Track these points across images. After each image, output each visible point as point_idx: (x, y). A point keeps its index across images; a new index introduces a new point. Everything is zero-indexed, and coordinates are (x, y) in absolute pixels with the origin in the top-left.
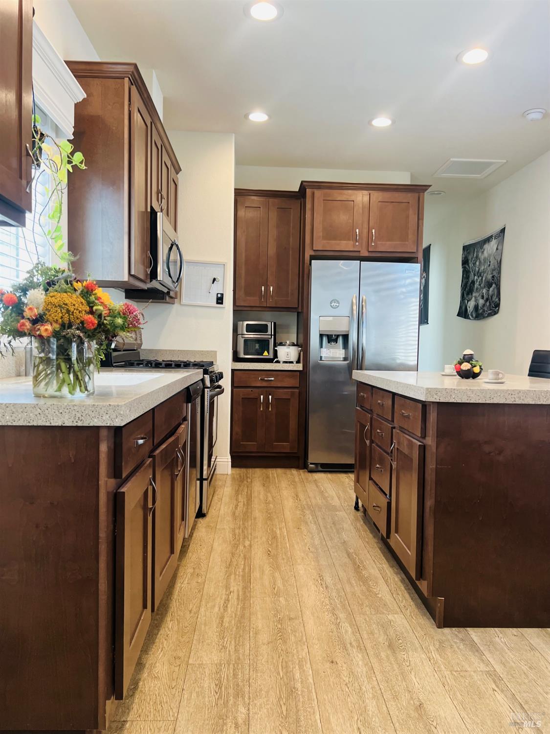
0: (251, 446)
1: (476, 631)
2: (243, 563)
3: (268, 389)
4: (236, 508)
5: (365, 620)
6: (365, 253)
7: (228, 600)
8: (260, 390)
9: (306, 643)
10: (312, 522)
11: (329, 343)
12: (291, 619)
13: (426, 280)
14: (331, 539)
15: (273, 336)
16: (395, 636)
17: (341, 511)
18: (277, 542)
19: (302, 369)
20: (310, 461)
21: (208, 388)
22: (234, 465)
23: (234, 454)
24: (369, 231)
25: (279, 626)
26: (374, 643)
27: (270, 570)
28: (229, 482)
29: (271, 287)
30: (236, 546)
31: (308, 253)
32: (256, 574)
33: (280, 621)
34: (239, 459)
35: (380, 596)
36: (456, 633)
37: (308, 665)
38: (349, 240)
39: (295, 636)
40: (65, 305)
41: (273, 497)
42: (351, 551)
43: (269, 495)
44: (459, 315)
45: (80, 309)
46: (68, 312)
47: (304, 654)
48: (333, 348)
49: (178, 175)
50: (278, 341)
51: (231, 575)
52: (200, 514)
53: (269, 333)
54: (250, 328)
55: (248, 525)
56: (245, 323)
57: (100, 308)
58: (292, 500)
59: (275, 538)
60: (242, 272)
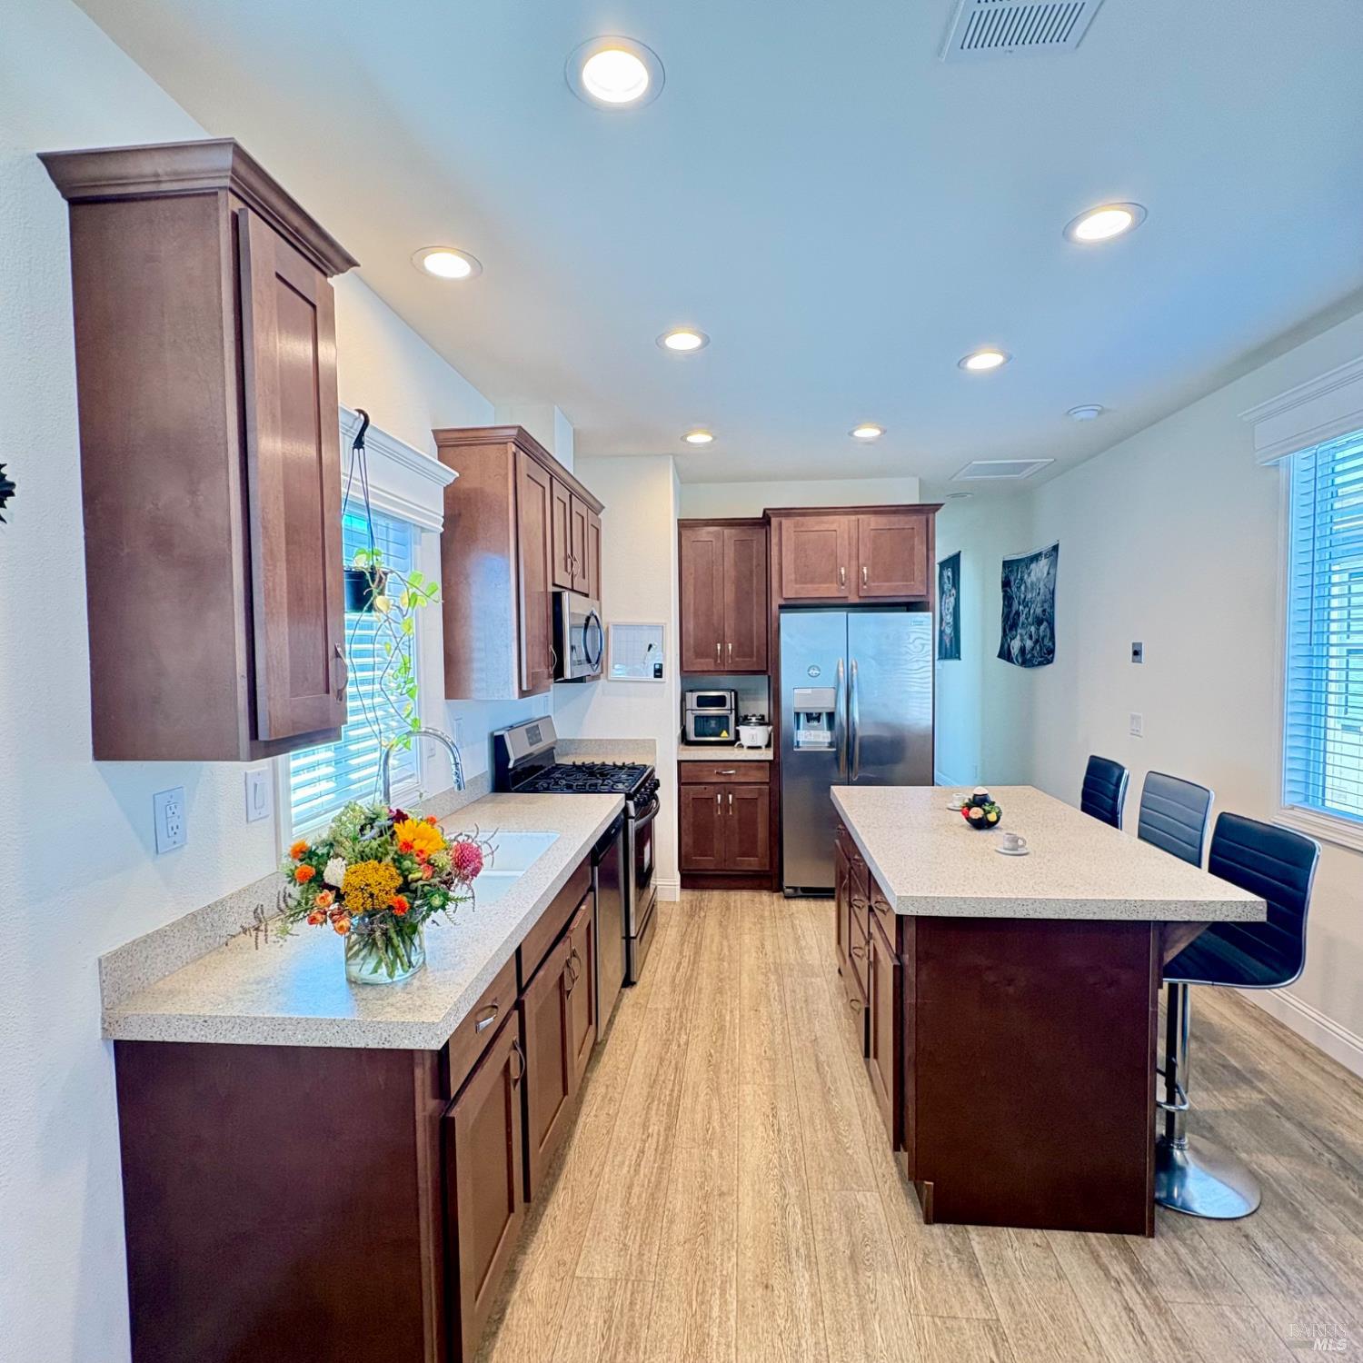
0: (707, 863)
1: (981, 1233)
2: (672, 1078)
3: (727, 787)
4: (678, 969)
5: (824, 1200)
6: (854, 599)
7: (643, 1152)
8: (717, 787)
9: (736, 1245)
10: (777, 998)
11: (808, 721)
12: (721, 1194)
14: (798, 1034)
15: (733, 711)
16: (861, 1235)
17: (820, 976)
18: (724, 1039)
19: (772, 758)
20: (786, 883)
21: (632, 818)
22: (683, 886)
23: (684, 872)
24: (859, 571)
25: (704, 1208)
26: (831, 1251)
27: (707, 1094)
28: (675, 918)
29: (730, 645)
30: (667, 1043)
31: (776, 601)
32: (687, 1102)
33: (706, 1197)
34: (691, 879)
35: (850, 1152)
36: (951, 1235)
37: (733, 1292)
38: (831, 582)
39: (723, 1228)
40: (367, 885)
41: (730, 948)
42: (822, 1058)
43: (725, 943)
44: (1000, 656)
45: (388, 889)
46: (372, 895)
47: (730, 1265)
48: (814, 728)
49: (600, 516)
50: (742, 713)
51: (653, 1101)
52: (628, 982)
53: (728, 706)
54: (702, 702)
55: (689, 1003)
56: (696, 694)
57: (418, 875)
58: (754, 954)
59: (721, 1028)
60: (690, 627)
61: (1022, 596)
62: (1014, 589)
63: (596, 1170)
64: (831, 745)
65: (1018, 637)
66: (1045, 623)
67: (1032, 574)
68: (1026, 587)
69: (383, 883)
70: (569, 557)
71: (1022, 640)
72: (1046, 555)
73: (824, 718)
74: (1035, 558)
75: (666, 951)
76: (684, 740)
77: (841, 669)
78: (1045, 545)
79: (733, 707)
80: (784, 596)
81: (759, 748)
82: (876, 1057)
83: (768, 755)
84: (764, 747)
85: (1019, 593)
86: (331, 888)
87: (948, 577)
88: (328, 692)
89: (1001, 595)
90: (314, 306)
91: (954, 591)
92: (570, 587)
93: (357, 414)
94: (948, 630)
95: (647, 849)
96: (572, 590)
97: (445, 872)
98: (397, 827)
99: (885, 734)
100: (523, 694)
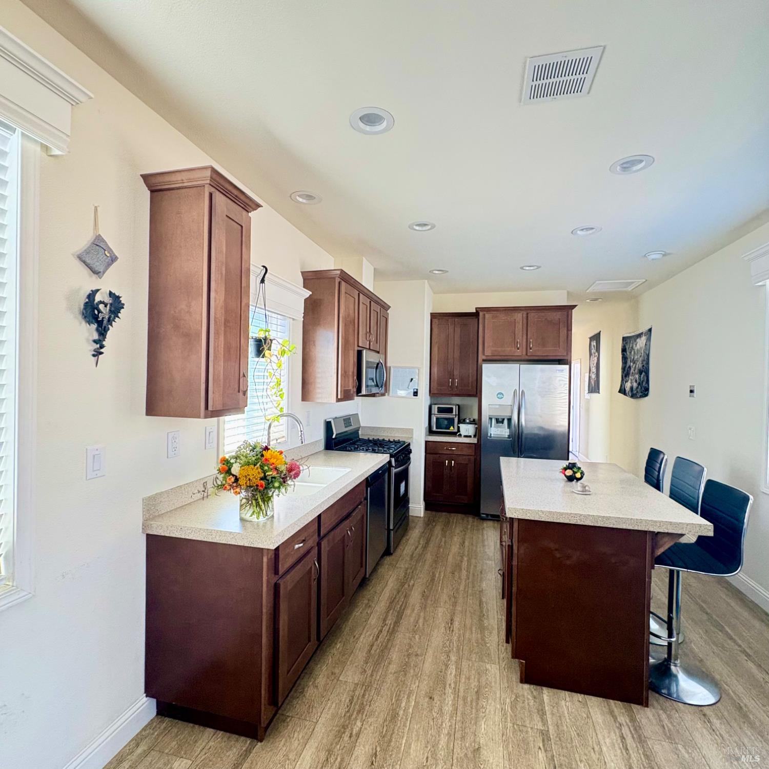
0: (439, 496)
1: (550, 691)
2: (402, 600)
3: (451, 456)
4: (416, 550)
5: (469, 665)
6: (524, 356)
7: (381, 632)
8: (446, 456)
9: (419, 678)
11: (497, 423)
12: (417, 655)
13: (597, 358)
15: (457, 416)
16: (485, 683)
17: (492, 561)
18: (433, 585)
20: (482, 512)
21: (393, 467)
22: (426, 509)
24: (527, 342)
25: (407, 660)
26: (467, 687)
27: (419, 610)
29: (456, 380)
30: (403, 584)
31: (481, 357)
32: (408, 612)
33: (409, 656)
34: (432, 505)
35: (488, 645)
36: (533, 690)
37: (414, 697)
38: (512, 348)
39: (414, 670)
40: (248, 475)
41: (445, 542)
42: (484, 600)
43: (443, 539)
44: (620, 392)
45: (256, 477)
46: (249, 480)
47: (414, 687)
48: (500, 427)
49: (388, 311)
50: (462, 417)
51: (391, 610)
52: (388, 553)
53: (454, 413)
54: (441, 410)
55: (418, 567)
56: (437, 406)
57: (271, 473)
58: (458, 546)
59: (433, 580)
60: (435, 370)
61: (632, 357)
62: (628, 353)
63: (357, 636)
64: (509, 437)
65: (630, 381)
66: (643, 373)
67: (638, 345)
68: (634, 352)
69: (255, 475)
70: (368, 332)
71: (631, 383)
72: (645, 334)
73: (506, 422)
74: (639, 336)
75: (411, 541)
76: (431, 432)
78: (644, 329)
79: (457, 414)
80: (486, 355)
81: (470, 436)
83: (475, 441)
84: (473, 436)
85: (631, 355)
86: (233, 475)
87: (594, 346)
88: (239, 392)
89: (620, 356)
90: (242, 227)
91: (597, 354)
92: (368, 347)
93: (262, 268)
94: (593, 376)
95: (403, 485)
96: (369, 349)
97: (283, 474)
98: (264, 452)
99: (541, 433)
100: (338, 400)
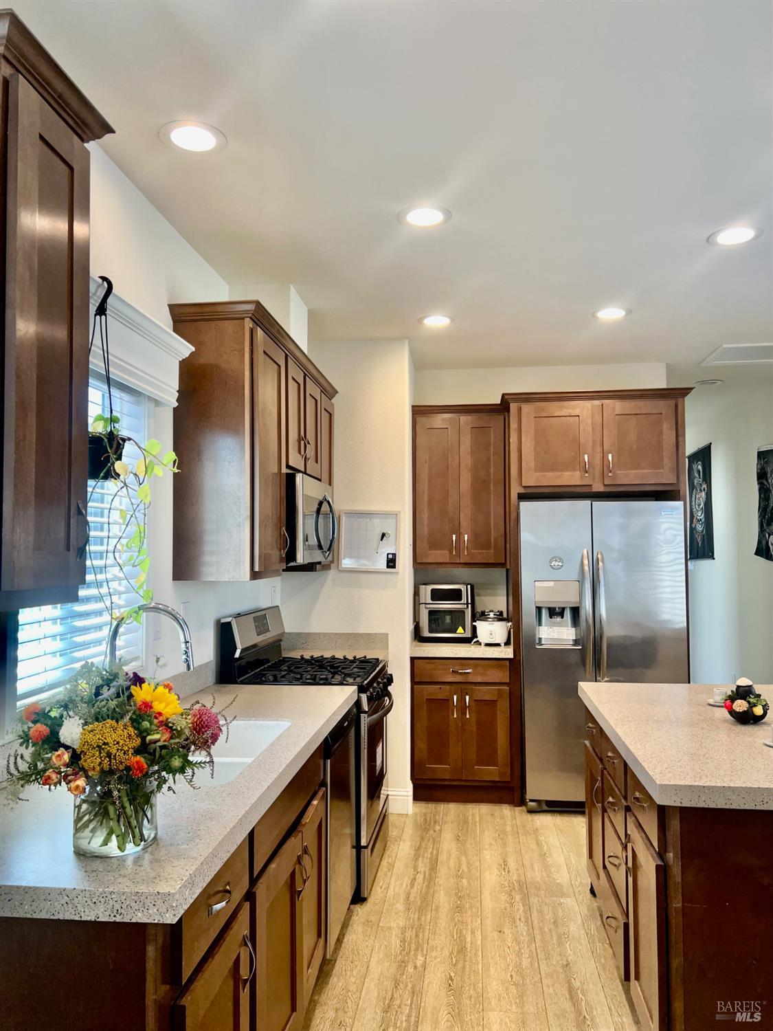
0: (442, 770)
2: (409, 1002)
3: (463, 687)
4: (412, 885)
6: (598, 487)
8: (453, 687)
10: (523, 919)
11: (551, 617)
13: (707, 494)
14: (548, 958)
15: (470, 606)
17: (570, 897)
18: (465, 961)
19: (512, 657)
20: (529, 796)
21: (365, 712)
22: (417, 797)
23: (417, 782)
24: (604, 458)
27: (447, 1021)
28: (409, 831)
29: (466, 536)
30: (402, 965)
31: (515, 490)
34: (425, 789)
38: (574, 470)
41: (469, 865)
42: (577, 984)
43: (463, 859)
44: (758, 553)
45: (126, 748)
46: (109, 755)
48: (559, 625)
49: (332, 400)
50: (479, 609)
52: (358, 898)
53: (464, 600)
54: (437, 595)
55: (425, 923)
56: (430, 587)
57: (157, 736)
58: (496, 872)
59: (462, 950)
60: (425, 516)
64: (576, 642)
69: (122, 742)
70: (302, 439)
73: (568, 614)
75: (399, 866)
76: (418, 637)
77: (586, 562)
79: (470, 602)
80: (524, 484)
81: (498, 645)
82: (637, 978)
83: (508, 653)
84: (503, 645)
86: (67, 747)
87: (699, 471)
88: (68, 549)
89: (756, 487)
90: (71, 169)
91: (705, 486)
92: (303, 470)
93: (100, 281)
94: (700, 528)
95: (379, 750)
96: (305, 473)
97: (184, 737)
99: (637, 634)
100: (255, 575)
